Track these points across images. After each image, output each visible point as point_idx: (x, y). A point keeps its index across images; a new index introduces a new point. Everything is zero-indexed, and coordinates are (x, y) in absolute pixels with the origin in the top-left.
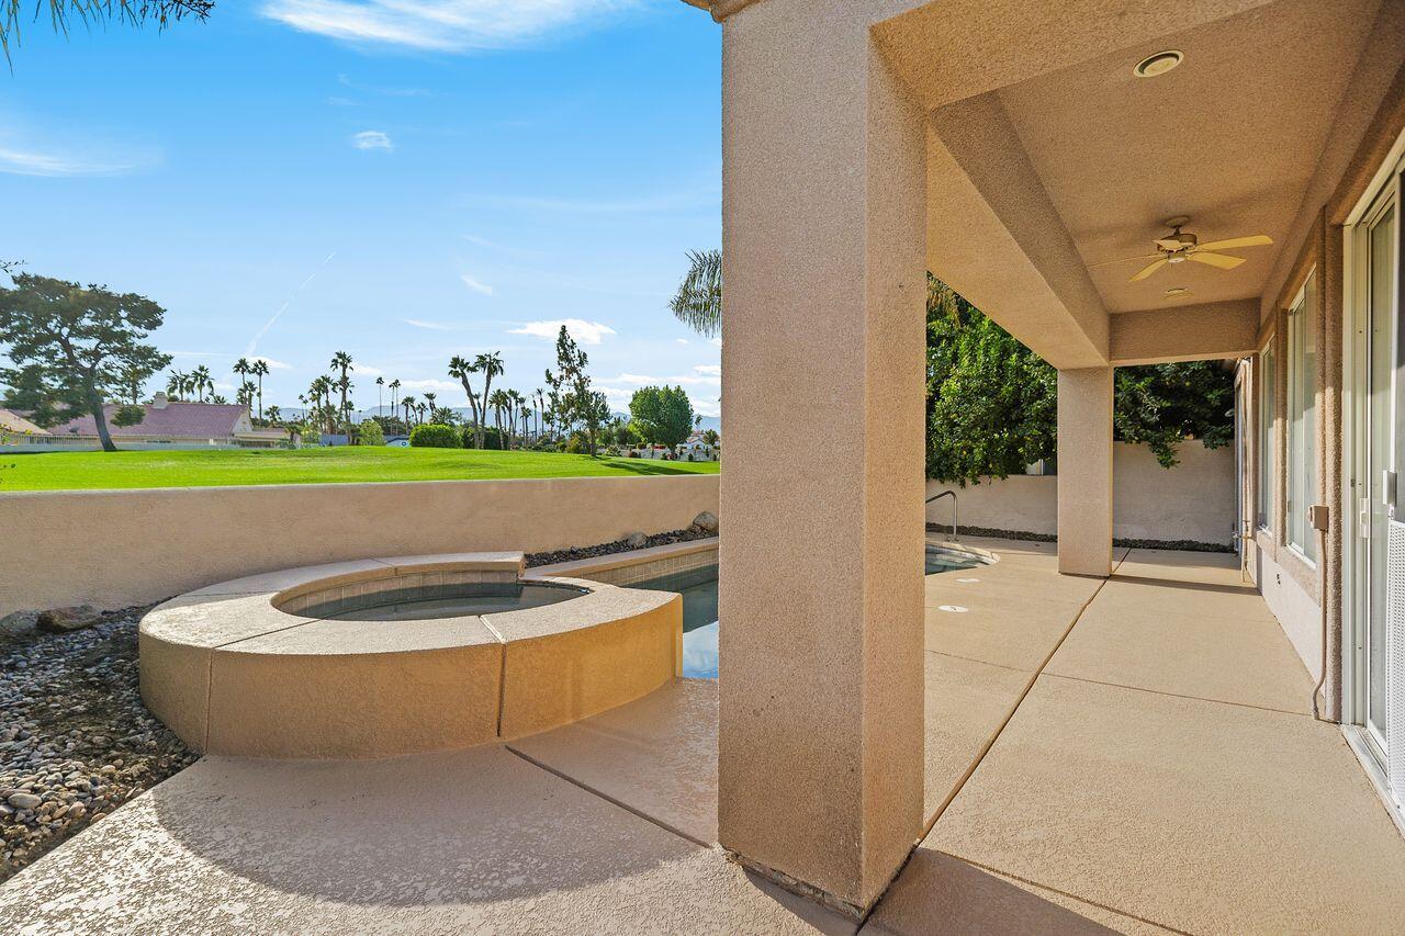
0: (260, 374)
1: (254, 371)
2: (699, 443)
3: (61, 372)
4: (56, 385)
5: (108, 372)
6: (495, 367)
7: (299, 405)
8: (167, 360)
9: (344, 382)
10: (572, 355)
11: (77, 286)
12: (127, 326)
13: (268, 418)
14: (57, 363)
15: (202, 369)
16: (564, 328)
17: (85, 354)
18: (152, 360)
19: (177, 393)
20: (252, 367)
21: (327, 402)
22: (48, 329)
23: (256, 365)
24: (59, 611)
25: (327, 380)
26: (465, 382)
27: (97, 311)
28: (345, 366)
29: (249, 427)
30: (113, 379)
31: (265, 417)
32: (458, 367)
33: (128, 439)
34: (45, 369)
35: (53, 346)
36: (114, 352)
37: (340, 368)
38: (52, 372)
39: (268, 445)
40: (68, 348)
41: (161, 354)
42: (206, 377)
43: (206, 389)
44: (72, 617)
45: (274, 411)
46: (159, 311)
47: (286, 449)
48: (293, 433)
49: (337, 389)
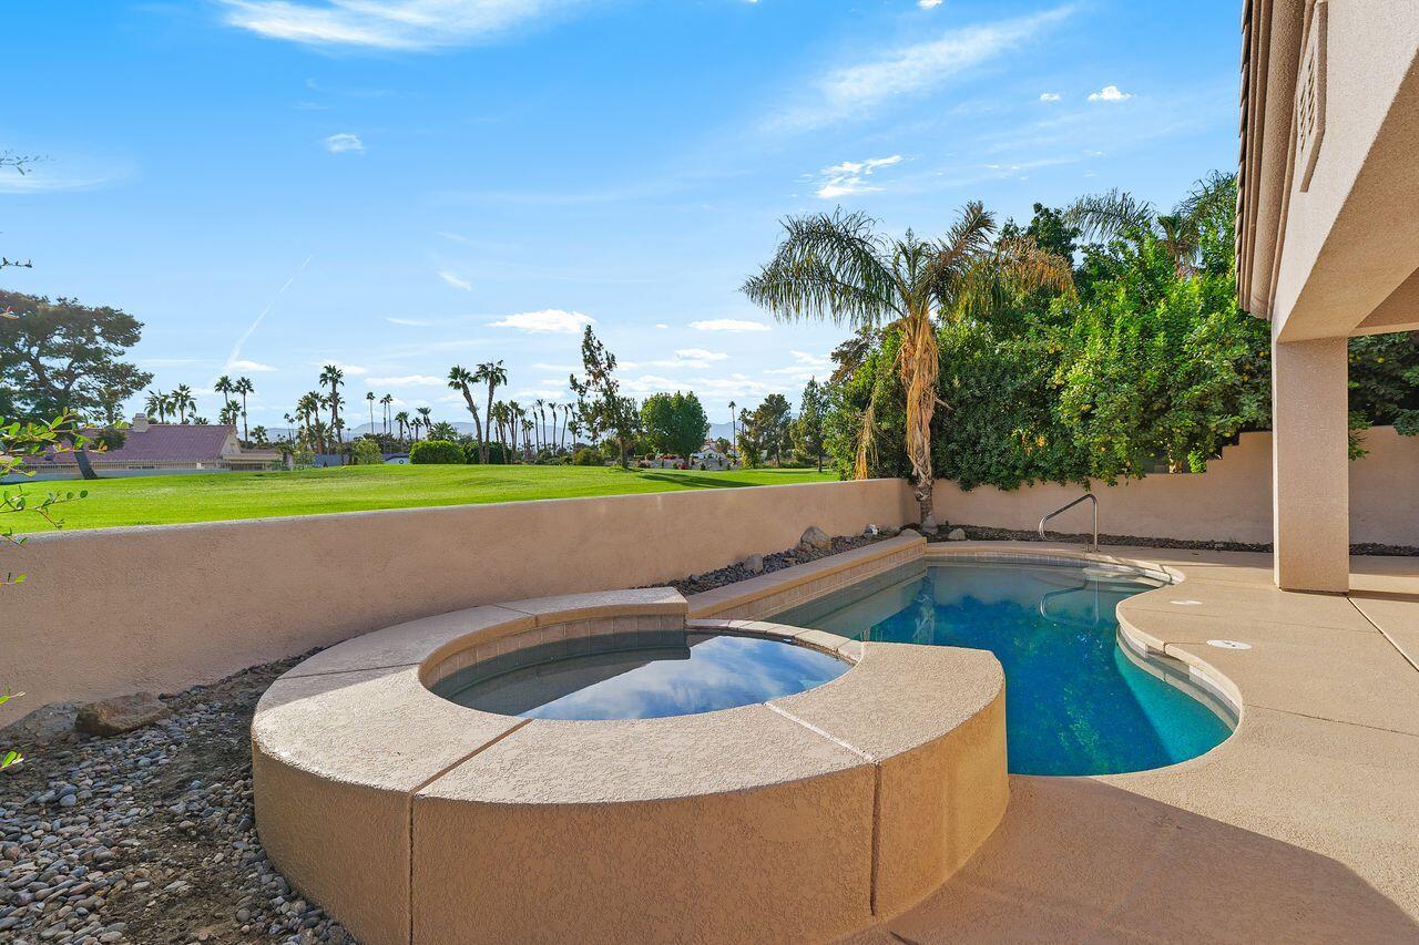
0: (244, 393)
1: (238, 389)
2: (711, 452)
3: (32, 395)
4: (28, 409)
5: (84, 393)
6: (497, 377)
7: (284, 424)
8: (147, 378)
9: (335, 398)
10: (599, 358)
11: (44, 300)
12: (102, 343)
13: (254, 440)
14: (28, 385)
15: (183, 388)
16: (589, 328)
17: (58, 374)
18: (131, 380)
19: (156, 415)
20: (235, 384)
21: (317, 420)
22: (15, 349)
23: (239, 382)
24: (105, 704)
25: (316, 396)
26: (467, 394)
27: (68, 328)
28: (335, 382)
29: (237, 448)
30: (90, 402)
31: (250, 439)
32: (459, 378)
33: (109, 466)
34: (15, 392)
35: (24, 366)
36: (89, 371)
37: (330, 383)
38: (23, 396)
39: (259, 467)
40: (39, 369)
41: (140, 372)
42: (187, 397)
43: (187, 410)
44: (124, 712)
45: (260, 431)
46: (136, 325)
47: (279, 471)
48: (285, 454)
49: (327, 406)
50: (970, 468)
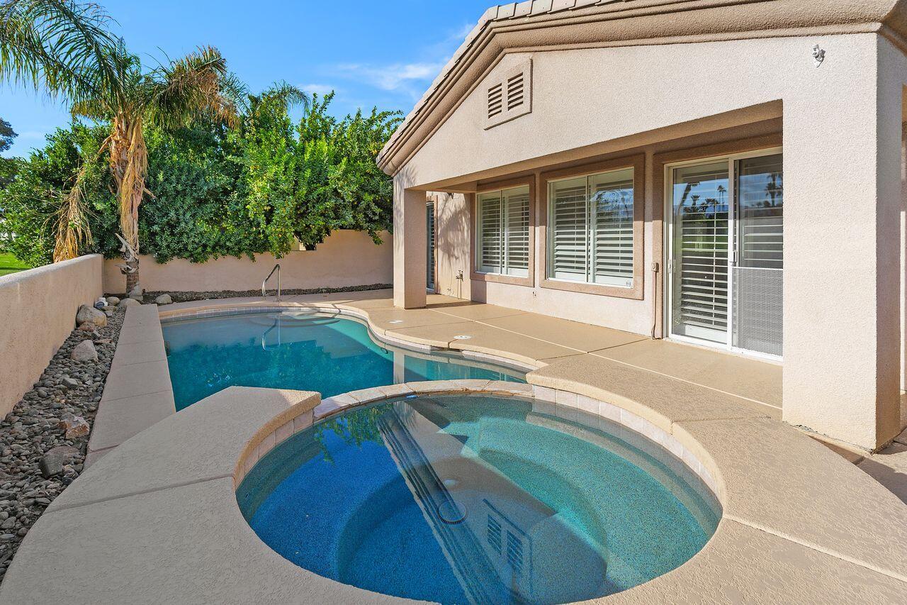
50: (168, 246)
